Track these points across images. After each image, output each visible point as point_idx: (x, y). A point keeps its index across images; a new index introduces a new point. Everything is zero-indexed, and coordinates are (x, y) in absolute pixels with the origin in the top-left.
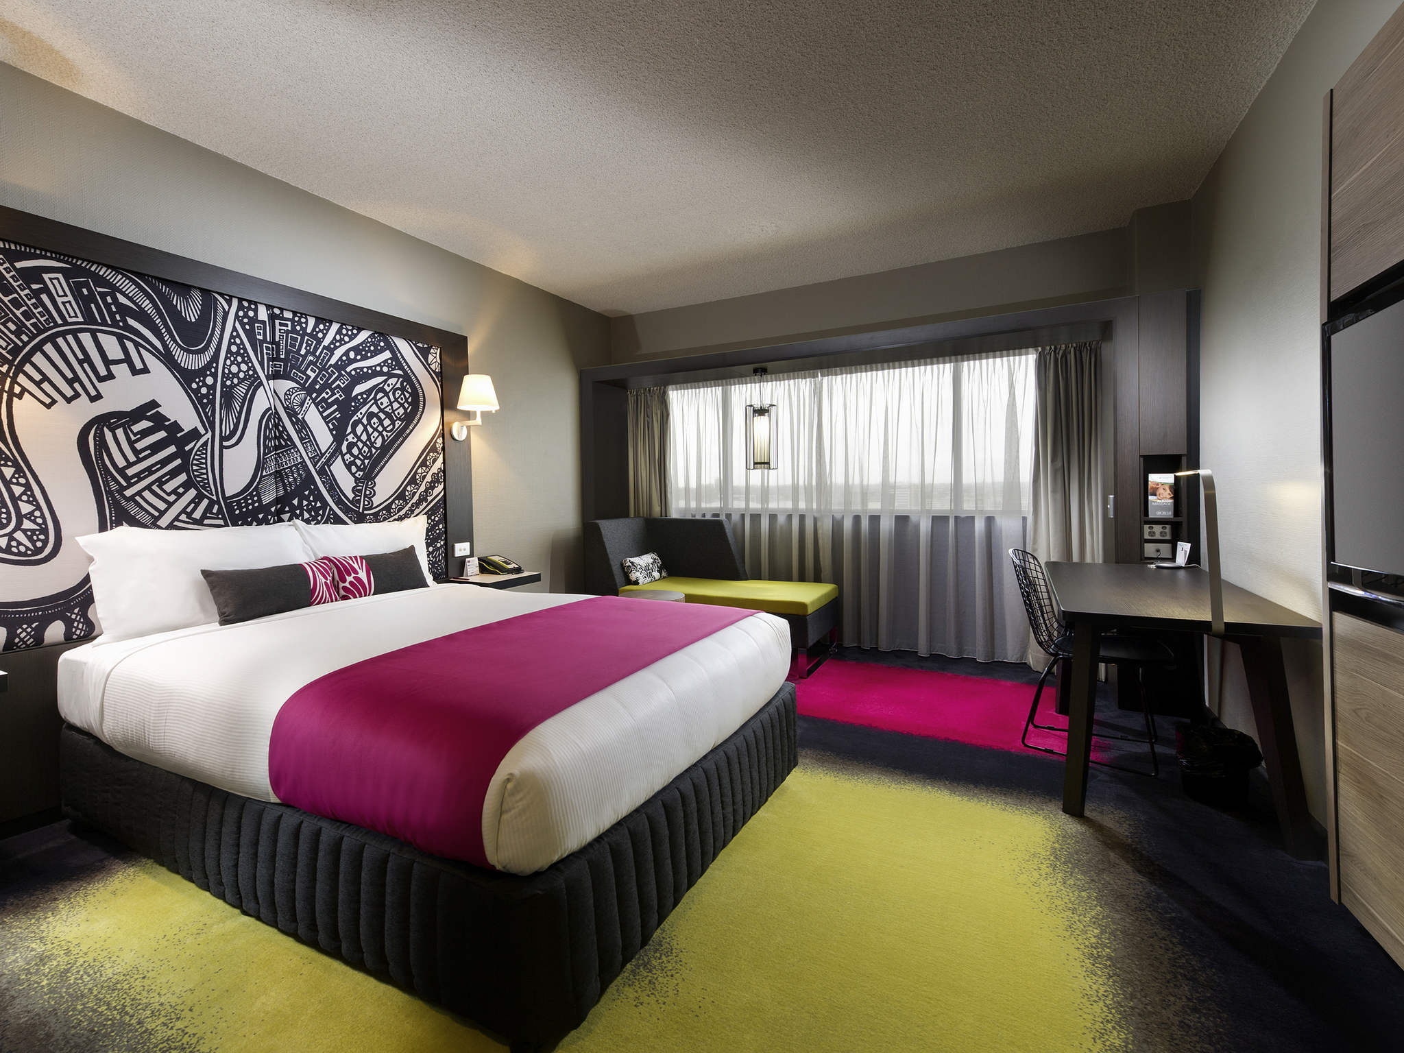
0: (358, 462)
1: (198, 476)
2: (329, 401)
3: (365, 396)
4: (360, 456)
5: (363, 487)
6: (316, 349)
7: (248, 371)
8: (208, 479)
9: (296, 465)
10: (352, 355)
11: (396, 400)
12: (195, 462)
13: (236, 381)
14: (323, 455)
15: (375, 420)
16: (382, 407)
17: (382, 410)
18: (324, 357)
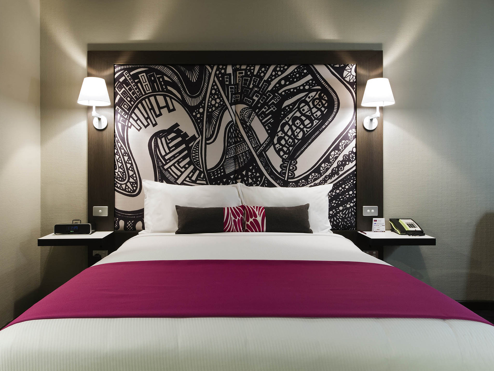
0: (285, 149)
1: (194, 159)
2: (266, 113)
3: (291, 107)
4: (286, 145)
5: (288, 164)
6: (259, 83)
7: (220, 102)
8: (199, 160)
9: (245, 152)
10: (283, 82)
11: (315, 106)
12: (193, 152)
13: (214, 109)
14: (261, 145)
15: (298, 121)
16: (304, 112)
17: (304, 115)
18: (264, 87)
